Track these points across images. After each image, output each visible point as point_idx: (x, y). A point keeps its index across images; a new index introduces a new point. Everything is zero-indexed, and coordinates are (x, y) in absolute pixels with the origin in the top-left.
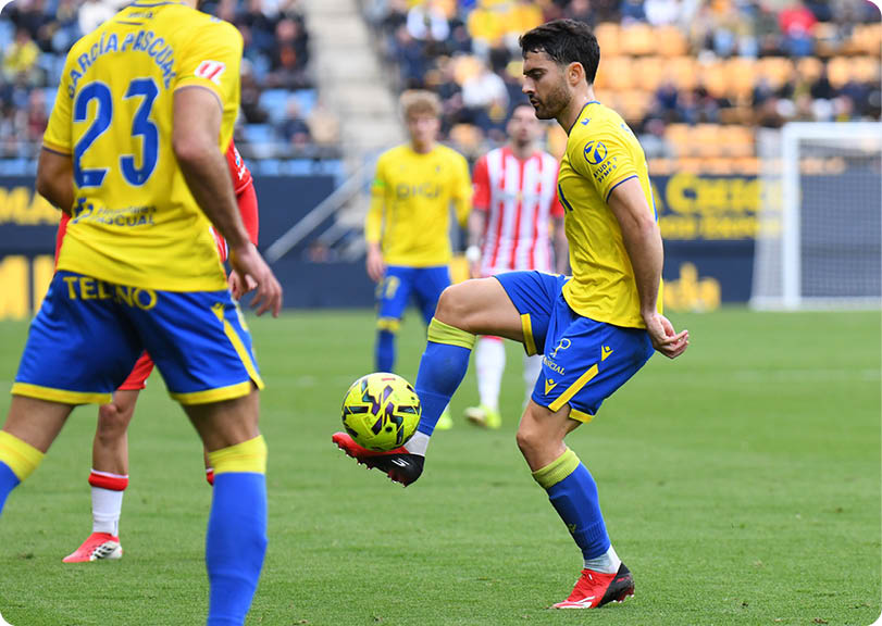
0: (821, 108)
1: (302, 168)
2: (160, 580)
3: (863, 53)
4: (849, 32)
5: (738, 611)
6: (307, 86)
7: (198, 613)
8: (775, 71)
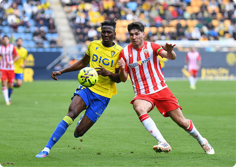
0: (163, 37)
1: (54, 50)
2: (23, 136)
3: (172, 26)
4: (169, 22)
5: (144, 143)
6: (56, 33)
7: (31, 143)
8: (154, 30)
